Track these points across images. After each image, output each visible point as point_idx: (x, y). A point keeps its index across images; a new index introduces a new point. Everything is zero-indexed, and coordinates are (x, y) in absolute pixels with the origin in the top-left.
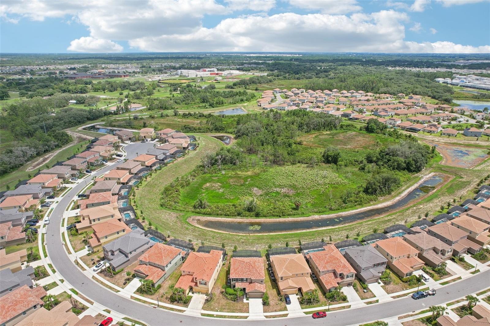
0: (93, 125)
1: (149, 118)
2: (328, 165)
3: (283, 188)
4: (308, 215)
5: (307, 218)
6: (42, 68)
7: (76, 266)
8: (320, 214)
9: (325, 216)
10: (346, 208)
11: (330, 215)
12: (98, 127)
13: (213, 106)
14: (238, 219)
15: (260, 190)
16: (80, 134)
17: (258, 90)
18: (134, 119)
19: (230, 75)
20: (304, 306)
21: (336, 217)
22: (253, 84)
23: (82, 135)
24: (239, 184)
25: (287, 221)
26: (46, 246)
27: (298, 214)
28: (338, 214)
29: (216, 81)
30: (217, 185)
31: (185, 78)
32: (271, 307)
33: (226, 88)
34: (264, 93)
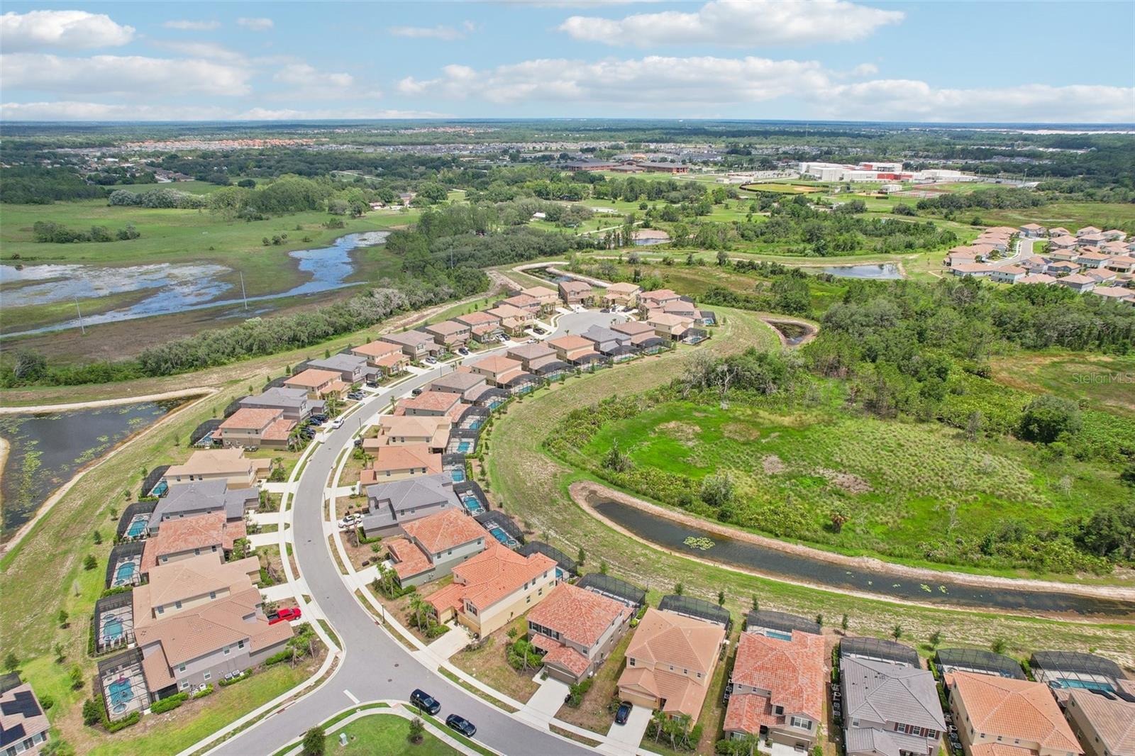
0: (544, 264)
1: (660, 263)
2: (1023, 444)
3: (845, 473)
4: (853, 553)
5: (846, 557)
6: (537, 147)
7: (323, 509)
8: (889, 558)
9: (899, 569)
10: (976, 566)
11: (915, 570)
12: (552, 270)
13: (824, 252)
14: (676, 515)
15: (783, 463)
16: (508, 279)
17: (980, 224)
18: (629, 262)
19: (931, 181)
20: (648, 744)
21: (930, 579)
22: (978, 208)
23: (512, 282)
24: (742, 439)
25: (788, 551)
26: (308, 463)
27: (828, 543)
28: (944, 574)
29: (882, 193)
30: (691, 431)
31: (811, 182)
32: (577, 714)
33: (893, 213)
34: (987, 233)
